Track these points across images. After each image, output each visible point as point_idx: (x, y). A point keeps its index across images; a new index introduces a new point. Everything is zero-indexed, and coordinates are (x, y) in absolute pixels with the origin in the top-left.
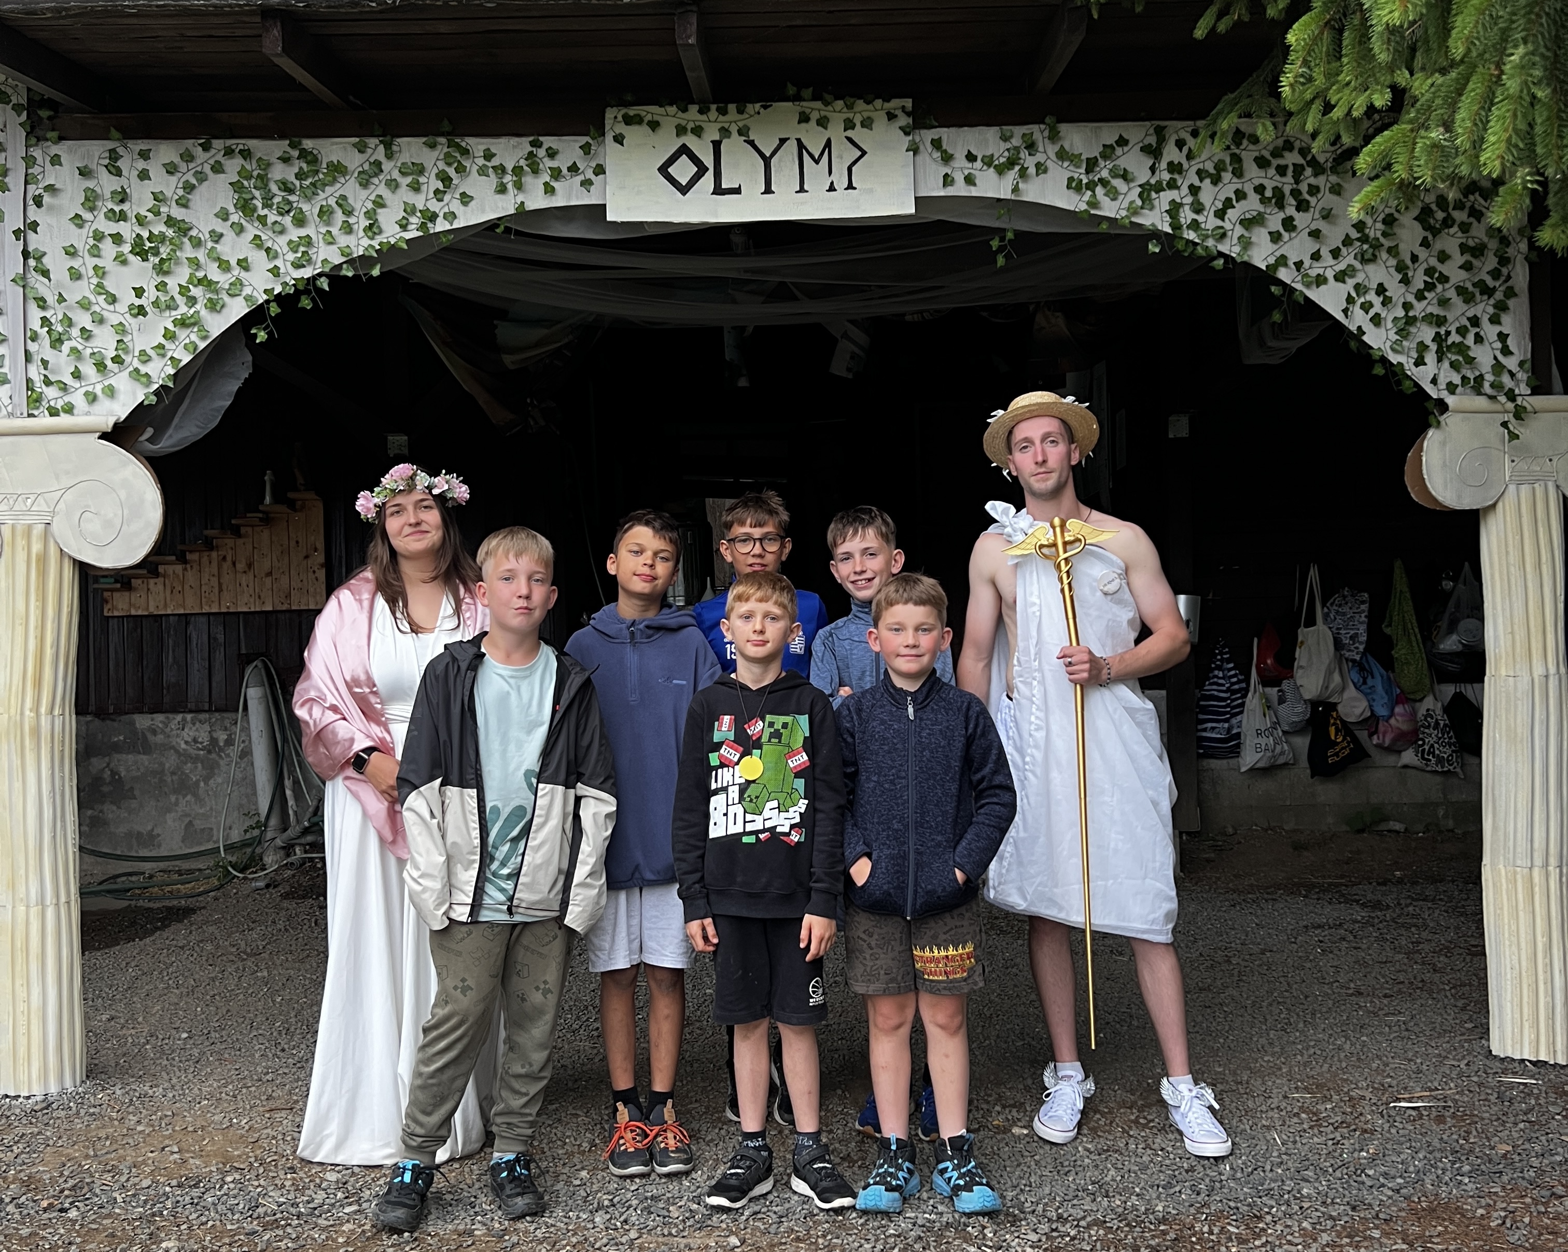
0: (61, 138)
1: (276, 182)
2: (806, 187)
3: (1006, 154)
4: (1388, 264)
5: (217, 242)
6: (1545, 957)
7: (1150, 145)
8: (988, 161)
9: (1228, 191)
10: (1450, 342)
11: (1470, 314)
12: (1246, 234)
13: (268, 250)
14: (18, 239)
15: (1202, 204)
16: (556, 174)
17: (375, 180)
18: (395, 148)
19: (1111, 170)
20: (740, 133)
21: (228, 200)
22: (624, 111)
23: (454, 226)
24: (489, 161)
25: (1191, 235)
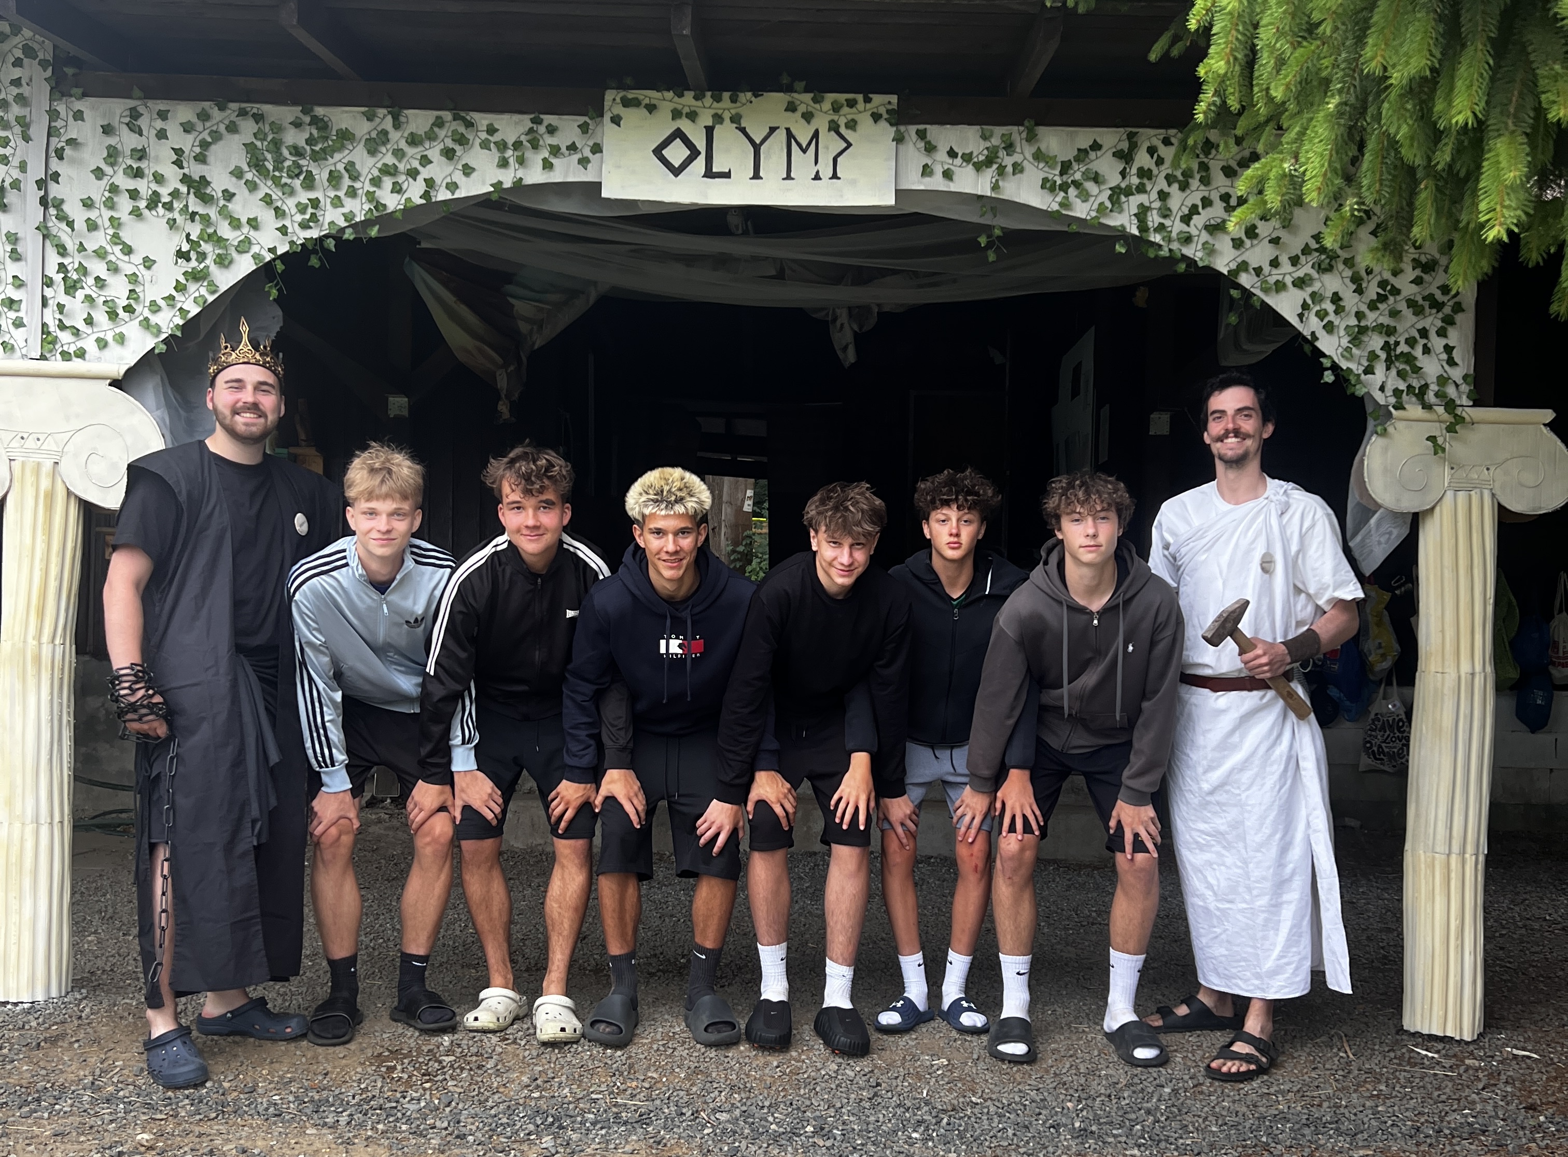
0: (85, 95)
1: (287, 147)
2: (793, 175)
3: (985, 152)
4: (1344, 274)
5: (229, 200)
6: (1457, 939)
7: (1122, 150)
8: (967, 158)
9: (1195, 198)
10: (1398, 351)
11: (1419, 326)
12: (1211, 241)
13: (277, 209)
14: (40, 189)
15: (1169, 209)
16: (555, 151)
17: (383, 150)
18: (403, 119)
19: (1083, 173)
20: (732, 120)
21: (240, 159)
22: (622, 93)
23: (456, 196)
24: (492, 135)
25: (1157, 238)
